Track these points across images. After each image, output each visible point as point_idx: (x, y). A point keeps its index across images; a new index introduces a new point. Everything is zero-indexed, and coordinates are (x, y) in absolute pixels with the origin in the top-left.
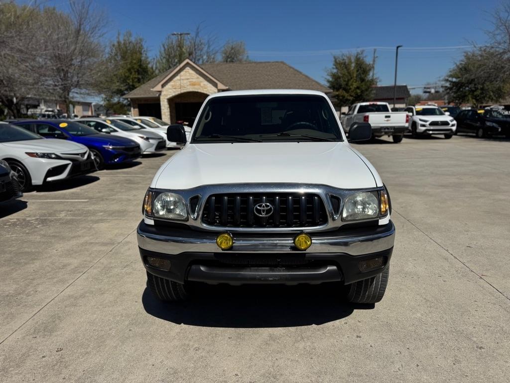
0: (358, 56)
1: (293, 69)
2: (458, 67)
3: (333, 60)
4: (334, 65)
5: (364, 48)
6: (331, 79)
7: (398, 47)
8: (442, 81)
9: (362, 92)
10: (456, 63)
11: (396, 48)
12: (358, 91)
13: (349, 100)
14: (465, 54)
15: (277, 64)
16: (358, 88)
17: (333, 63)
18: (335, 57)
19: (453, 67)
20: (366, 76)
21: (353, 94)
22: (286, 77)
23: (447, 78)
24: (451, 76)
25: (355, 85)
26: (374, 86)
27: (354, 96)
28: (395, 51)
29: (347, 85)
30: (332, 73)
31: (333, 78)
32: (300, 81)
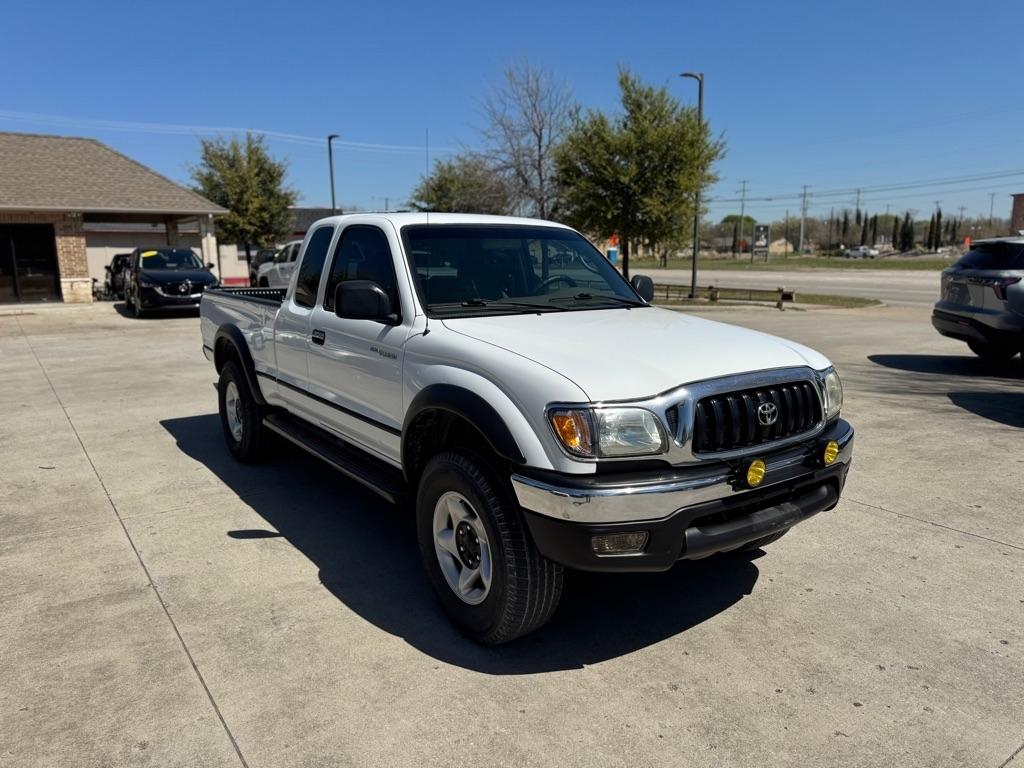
0: (253, 146)
1: (126, 158)
2: (428, 184)
3: (202, 148)
4: (205, 159)
5: (265, 132)
6: (201, 188)
7: (330, 138)
8: (406, 206)
9: (272, 216)
10: (423, 177)
11: (327, 140)
12: (266, 215)
13: (248, 232)
14: (436, 163)
15: (80, 143)
16: (262, 209)
17: (202, 154)
18: (204, 143)
19: (418, 183)
20: (275, 186)
21: (253, 220)
22: (112, 174)
23: (413, 201)
24: (420, 198)
25: (256, 204)
26: (291, 207)
27: (258, 224)
28: (327, 146)
29: (239, 200)
30: (199, 173)
31: (203, 184)
32: (151, 186)
